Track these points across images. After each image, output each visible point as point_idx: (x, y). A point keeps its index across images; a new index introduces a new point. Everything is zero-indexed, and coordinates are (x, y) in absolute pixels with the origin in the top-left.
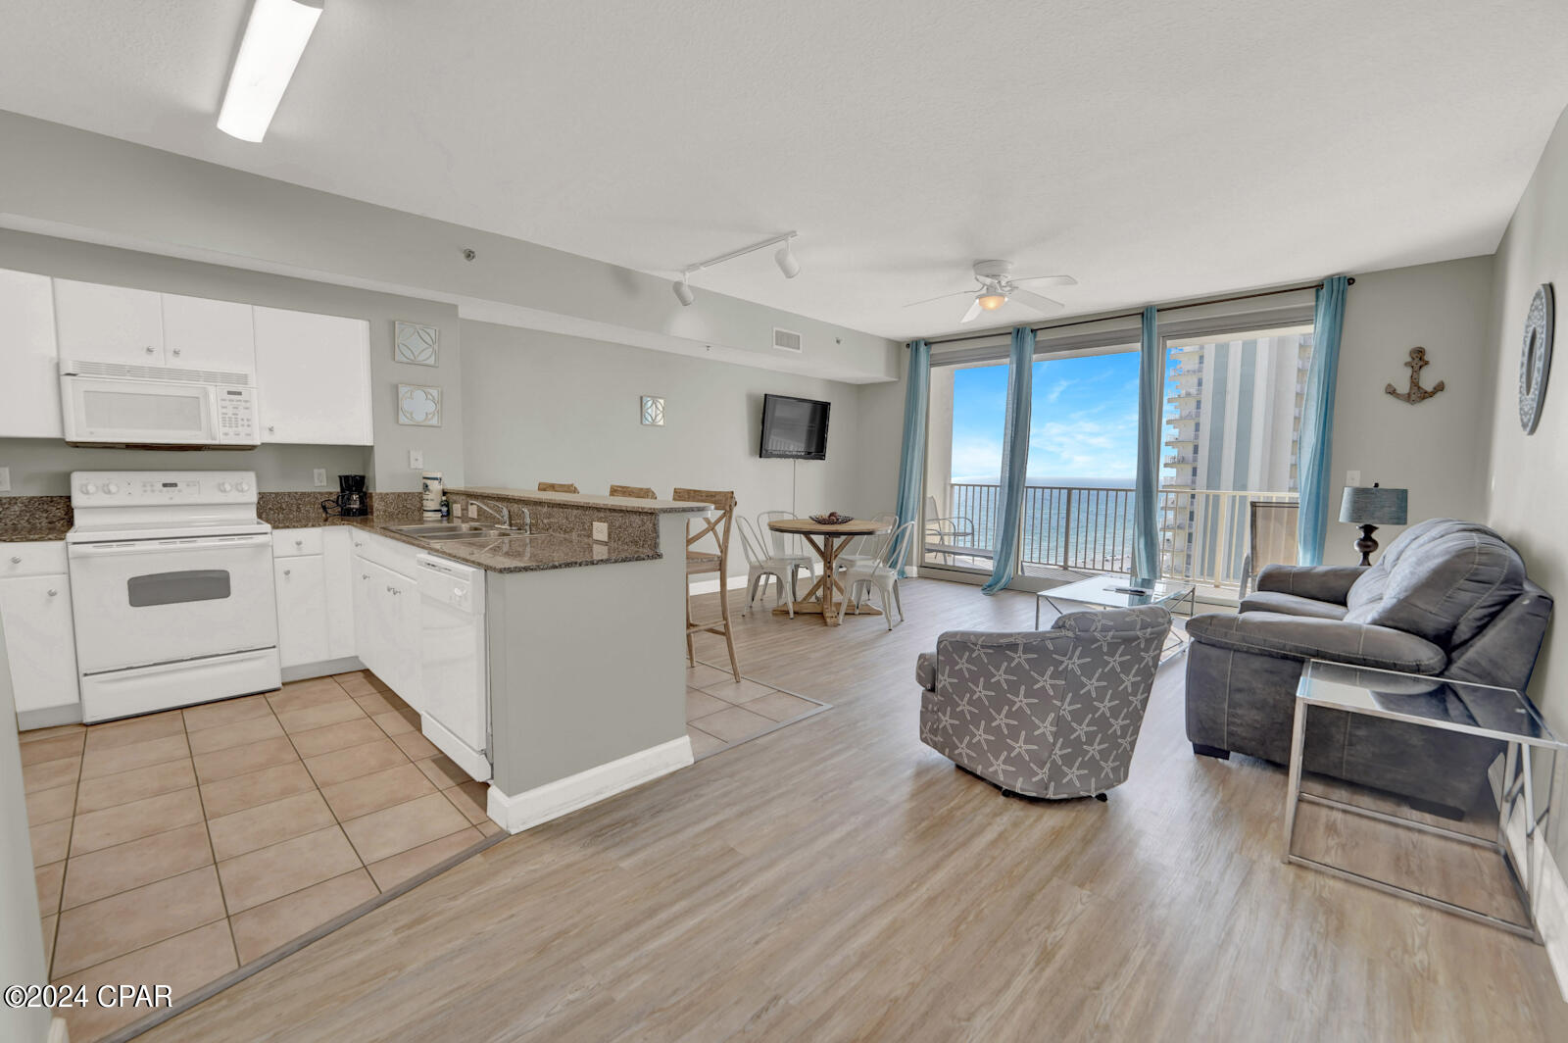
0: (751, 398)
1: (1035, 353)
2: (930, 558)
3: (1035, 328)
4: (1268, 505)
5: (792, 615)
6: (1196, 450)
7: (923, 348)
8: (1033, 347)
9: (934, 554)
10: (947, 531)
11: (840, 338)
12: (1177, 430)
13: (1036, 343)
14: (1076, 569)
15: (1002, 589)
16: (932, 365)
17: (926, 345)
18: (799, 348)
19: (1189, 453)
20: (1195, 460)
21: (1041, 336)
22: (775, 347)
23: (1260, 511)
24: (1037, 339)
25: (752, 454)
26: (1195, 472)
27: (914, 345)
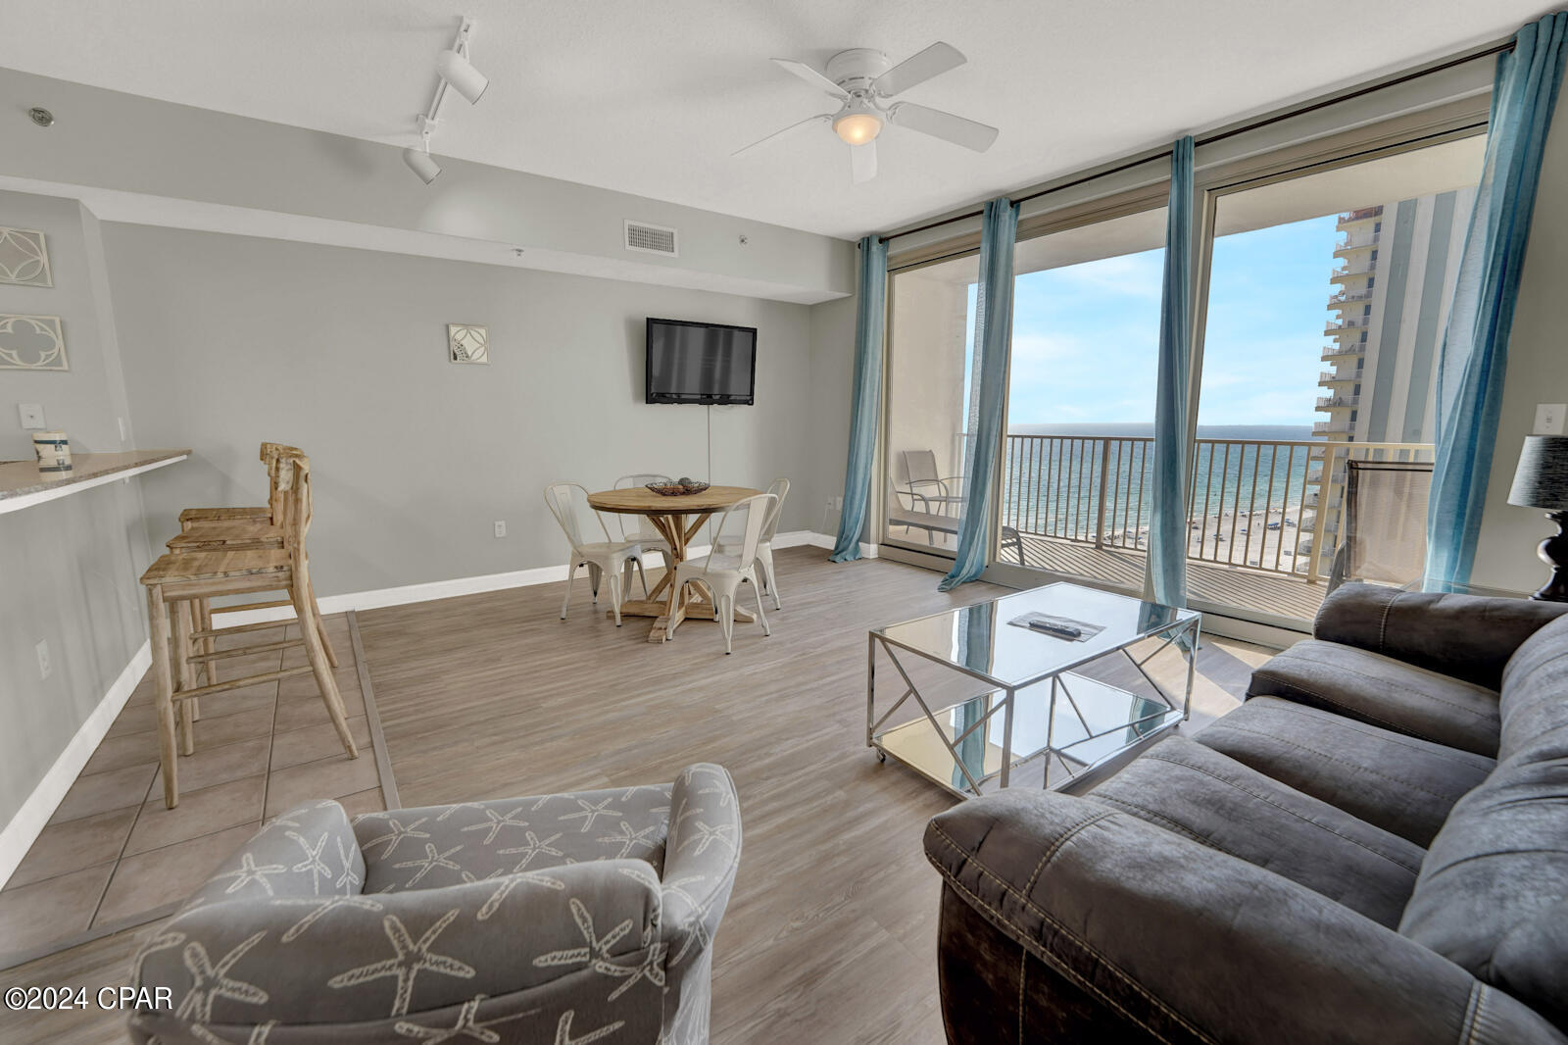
0: (631, 323)
1: (1018, 239)
2: (896, 532)
3: (1014, 198)
4: (1379, 466)
5: (618, 621)
6: (1357, 390)
7: (876, 247)
8: (1014, 230)
9: (905, 527)
10: (955, 495)
11: (745, 234)
12: (1335, 368)
13: (1020, 223)
14: (1113, 549)
15: (964, 583)
16: (892, 271)
17: (881, 241)
18: (673, 251)
19: (1348, 396)
20: (1355, 402)
21: (1028, 211)
22: (629, 248)
23: (1365, 477)
24: (1020, 217)
25: (636, 399)
26: (1354, 416)
27: (865, 244)
